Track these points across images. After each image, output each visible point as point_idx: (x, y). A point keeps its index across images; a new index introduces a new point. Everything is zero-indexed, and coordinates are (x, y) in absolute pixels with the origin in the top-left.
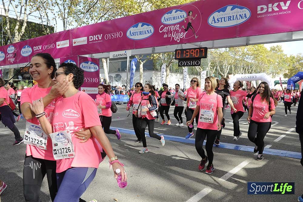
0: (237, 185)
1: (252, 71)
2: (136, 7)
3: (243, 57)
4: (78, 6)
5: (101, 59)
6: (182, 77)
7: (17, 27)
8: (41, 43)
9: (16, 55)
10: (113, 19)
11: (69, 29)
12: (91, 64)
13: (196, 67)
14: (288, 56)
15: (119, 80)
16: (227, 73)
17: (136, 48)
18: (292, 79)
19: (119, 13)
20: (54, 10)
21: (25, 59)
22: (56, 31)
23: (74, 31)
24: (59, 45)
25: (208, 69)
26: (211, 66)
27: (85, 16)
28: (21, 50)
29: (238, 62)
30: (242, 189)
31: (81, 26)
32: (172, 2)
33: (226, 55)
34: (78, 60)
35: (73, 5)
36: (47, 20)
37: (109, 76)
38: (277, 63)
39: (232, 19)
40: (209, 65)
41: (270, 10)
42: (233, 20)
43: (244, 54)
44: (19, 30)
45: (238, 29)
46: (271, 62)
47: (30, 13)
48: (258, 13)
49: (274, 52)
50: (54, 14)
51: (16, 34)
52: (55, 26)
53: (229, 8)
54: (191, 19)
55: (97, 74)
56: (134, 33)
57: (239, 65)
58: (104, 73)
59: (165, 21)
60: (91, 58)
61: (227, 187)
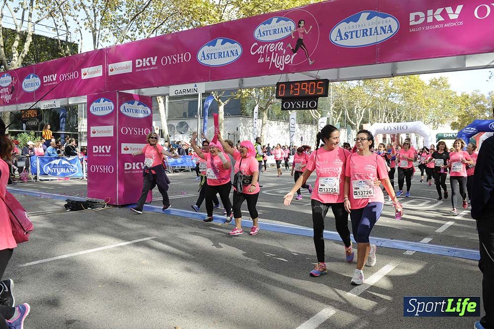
0: (376, 303)
1: (400, 118)
2: (213, 12)
3: (386, 95)
4: (118, 11)
5: (155, 96)
6: (287, 127)
7: (16, 44)
8: (55, 69)
9: (15, 89)
10: (176, 31)
11: (102, 48)
12: (138, 105)
13: (310, 110)
14: (459, 94)
15: (186, 131)
16: (360, 120)
17: (214, 79)
18: (464, 131)
19: (184, 22)
20: (78, 16)
21: (28, 97)
22: (82, 50)
23: (111, 51)
24: (86, 74)
25: (330, 114)
26: (335, 109)
27: (129, 27)
28: (22, 81)
29: (379, 104)
30: (385, 309)
31: (123, 43)
32: (271, 5)
33: (359, 92)
34: (117, 98)
35: (109, 9)
36: (66, 32)
37: (168, 126)
38: (440, 105)
39: (368, 33)
40: (332, 108)
41: (430, 20)
42: (371, 35)
43: (388, 91)
44: (20, 48)
45: (378, 49)
46: (432, 104)
47: (38, 21)
48: (411, 24)
49: (437, 87)
50: (78, 23)
51: (14, 55)
52: (79, 43)
53: (364, 15)
54: (303, 33)
55: (148, 122)
56: (210, 56)
57: (380, 109)
58: (159, 119)
59: (261, 36)
60: (139, 96)
61: (360, 307)
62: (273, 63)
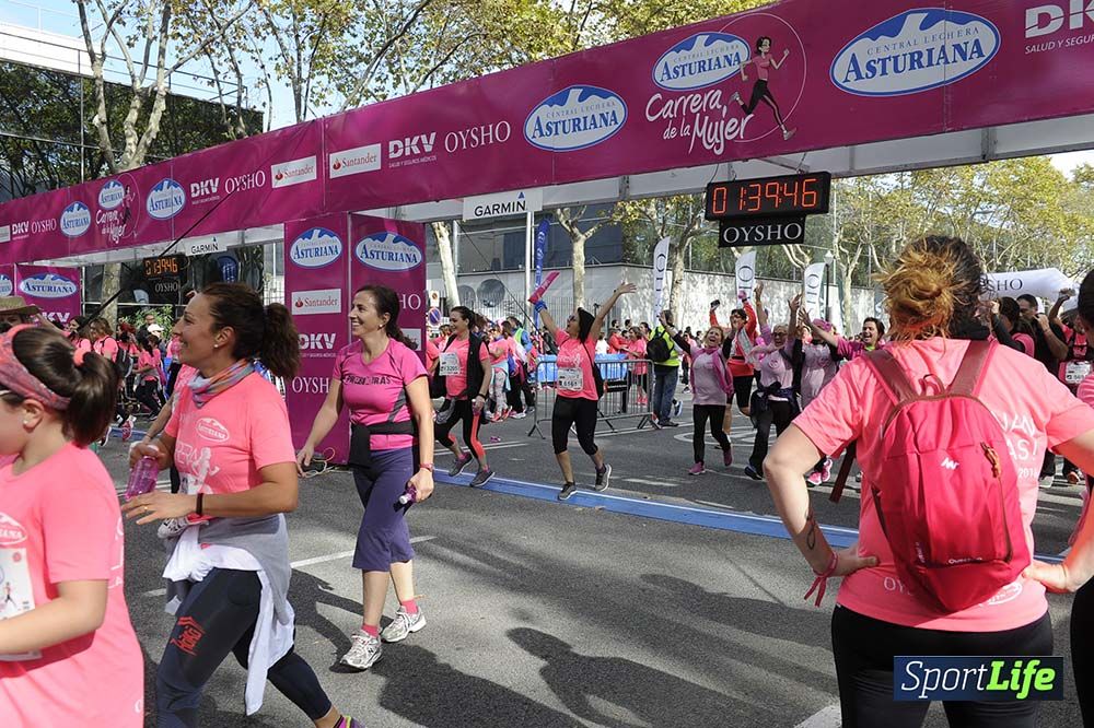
1: (1004, 261)
2: (558, 30)
3: (967, 208)
4: (346, 36)
5: (431, 223)
6: (729, 286)
7: (133, 116)
8: (217, 168)
9: (131, 214)
10: (475, 77)
11: (314, 118)
12: (395, 241)
13: (785, 246)
15: (499, 300)
17: (561, 180)
19: (493, 57)
20: (261, 50)
21: (159, 230)
22: (271, 126)
23: (334, 125)
24: (281, 176)
25: (831, 256)
26: (845, 245)
27: (372, 71)
28: (145, 195)
31: (360, 106)
33: (902, 202)
34: (349, 228)
35: (328, 33)
36: (236, 88)
37: (458, 288)
39: (924, 61)
40: (836, 240)
41: (1076, 22)
42: (930, 64)
43: (971, 199)
44: (141, 127)
45: (950, 97)
46: (1082, 227)
47: (179, 65)
48: (1029, 34)
50: (263, 67)
51: (128, 141)
52: (266, 110)
53: (914, 20)
54: (767, 68)
55: (417, 278)
56: (553, 127)
59: (670, 78)
60: (396, 221)
62: (699, 140)
